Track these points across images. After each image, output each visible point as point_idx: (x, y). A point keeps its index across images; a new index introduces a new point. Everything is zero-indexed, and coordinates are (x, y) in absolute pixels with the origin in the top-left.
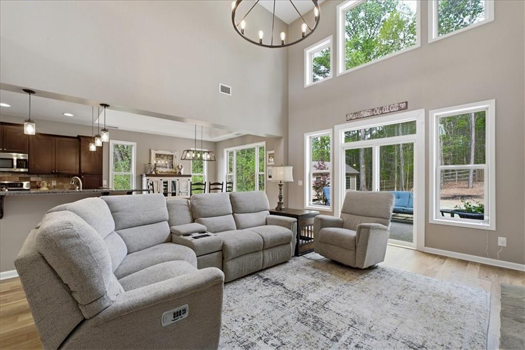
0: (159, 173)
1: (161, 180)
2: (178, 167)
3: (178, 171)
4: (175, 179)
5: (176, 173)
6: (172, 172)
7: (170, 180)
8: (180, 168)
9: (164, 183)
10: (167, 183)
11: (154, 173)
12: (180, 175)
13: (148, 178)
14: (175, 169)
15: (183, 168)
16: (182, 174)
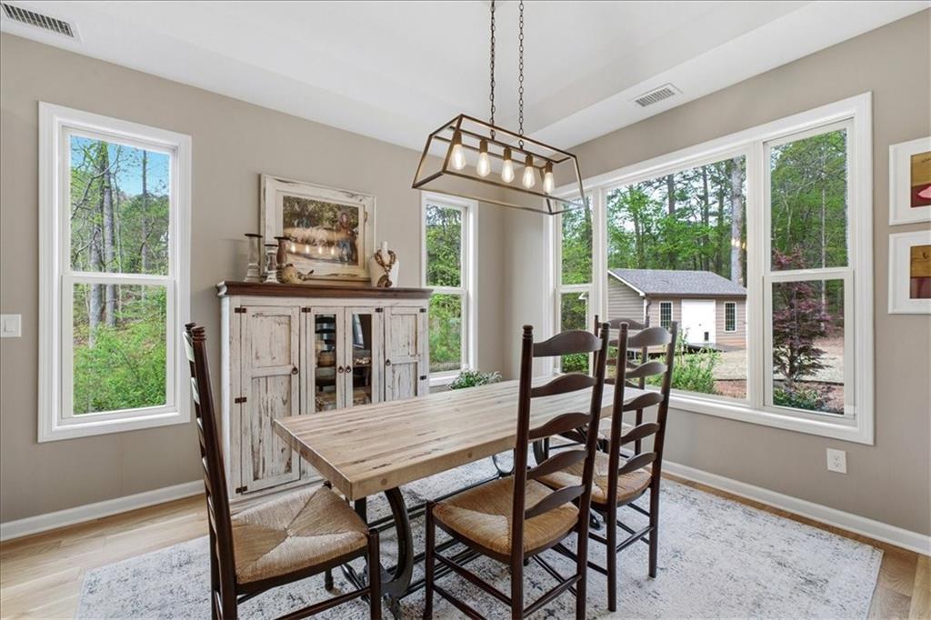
0: (298, 281)
1: (306, 310)
2: (378, 255)
3: (378, 273)
4: (366, 305)
5: (368, 281)
6: (353, 278)
7: (345, 310)
8: (386, 259)
9: (320, 320)
10: (332, 320)
11: (272, 278)
12: (386, 290)
13: (238, 301)
14: (367, 267)
15: (397, 262)
16: (394, 286)
